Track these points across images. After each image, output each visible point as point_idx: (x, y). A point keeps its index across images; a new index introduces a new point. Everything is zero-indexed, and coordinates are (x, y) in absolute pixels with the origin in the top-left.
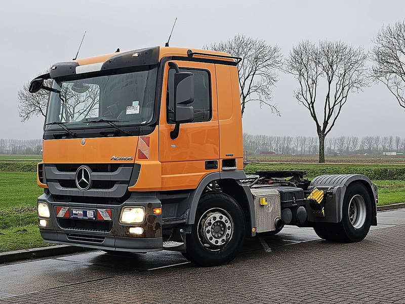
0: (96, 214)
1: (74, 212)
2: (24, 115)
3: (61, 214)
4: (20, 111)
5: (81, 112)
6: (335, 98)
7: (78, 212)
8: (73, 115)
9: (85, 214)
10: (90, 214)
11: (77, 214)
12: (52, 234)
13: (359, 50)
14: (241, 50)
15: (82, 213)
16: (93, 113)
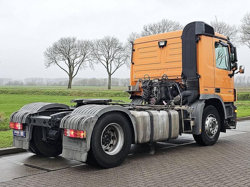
2: (47, 64)
4: (45, 62)
5: (78, 62)
6: (219, 54)
8: (73, 64)
13: (233, 27)
14: (165, 28)
16: (84, 63)
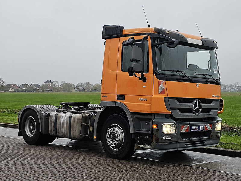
0: (205, 127)
1: (193, 128)
3: (184, 130)
7: (195, 128)
9: (199, 128)
10: (202, 128)
11: (194, 129)
12: (175, 145)
15: (197, 128)
